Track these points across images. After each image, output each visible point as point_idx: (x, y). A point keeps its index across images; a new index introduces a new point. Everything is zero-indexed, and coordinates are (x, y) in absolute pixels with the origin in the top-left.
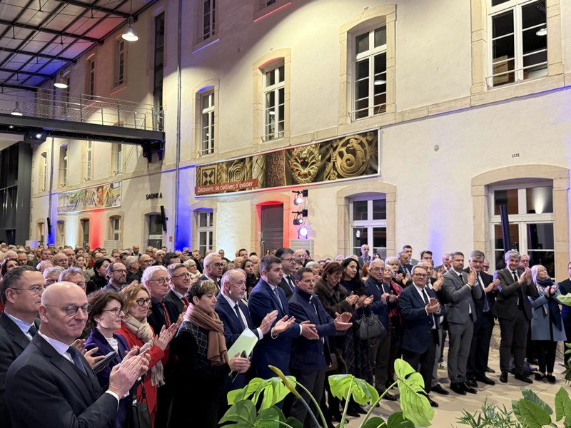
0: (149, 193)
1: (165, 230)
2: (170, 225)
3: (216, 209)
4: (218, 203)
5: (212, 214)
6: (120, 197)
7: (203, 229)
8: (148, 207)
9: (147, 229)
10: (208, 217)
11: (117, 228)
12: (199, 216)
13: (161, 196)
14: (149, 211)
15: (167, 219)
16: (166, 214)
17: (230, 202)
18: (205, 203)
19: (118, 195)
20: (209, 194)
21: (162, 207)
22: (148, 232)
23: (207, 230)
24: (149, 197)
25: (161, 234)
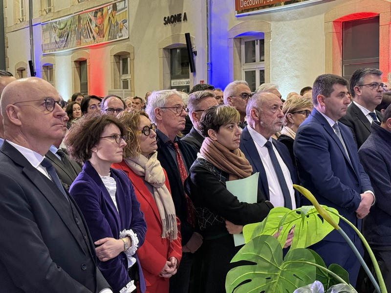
0: (168, 15)
1: (193, 70)
2: (201, 62)
3: (270, 33)
4: (272, 24)
5: (262, 42)
6: (127, 24)
7: (250, 67)
8: (167, 36)
9: (168, 71)
10: (257, 47)
11: (125, 71)
12: (243, 47)
13: (185, 18)
14: (169, 43)
15: (196, 53)
16: (193, 46)
17: (290, 20)
18: (252, 25)
19: (125, 21)
20: (258, 9)
21: (187, 36)
22: (168, 76)
23: (256, 67)
24: (169, 21)
25: (188, 77)
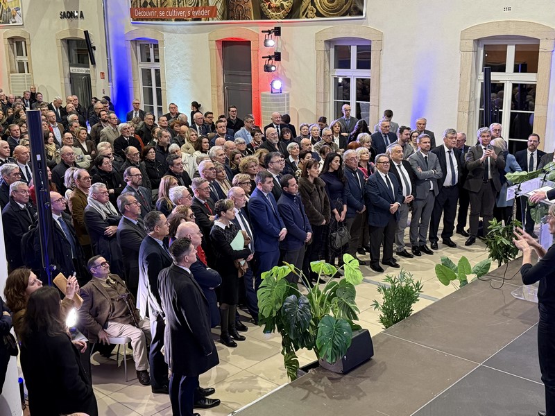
0: (64, 10)
1: (93, 63)
2: (99, 55)
3: (163, 41)
4: (165, 34)
5: (156, 46)
6: (20, 11)
7: (146, 65)
8: (64, 29)
9: (67, 59)
10: (152, 50)
11: (20, 53)
12: (138, 48)
13: (82, 16)
14: (68, 36)
15: (94, 48)
16: (92, 42)
17: (180, 33)
18: (147, 31)
19: (17, 9)
20: (152, 20)
21: (86, 33)
22: (67, 63)
23: (152, 66)
24: (63, 16)
25: (89, 67)
